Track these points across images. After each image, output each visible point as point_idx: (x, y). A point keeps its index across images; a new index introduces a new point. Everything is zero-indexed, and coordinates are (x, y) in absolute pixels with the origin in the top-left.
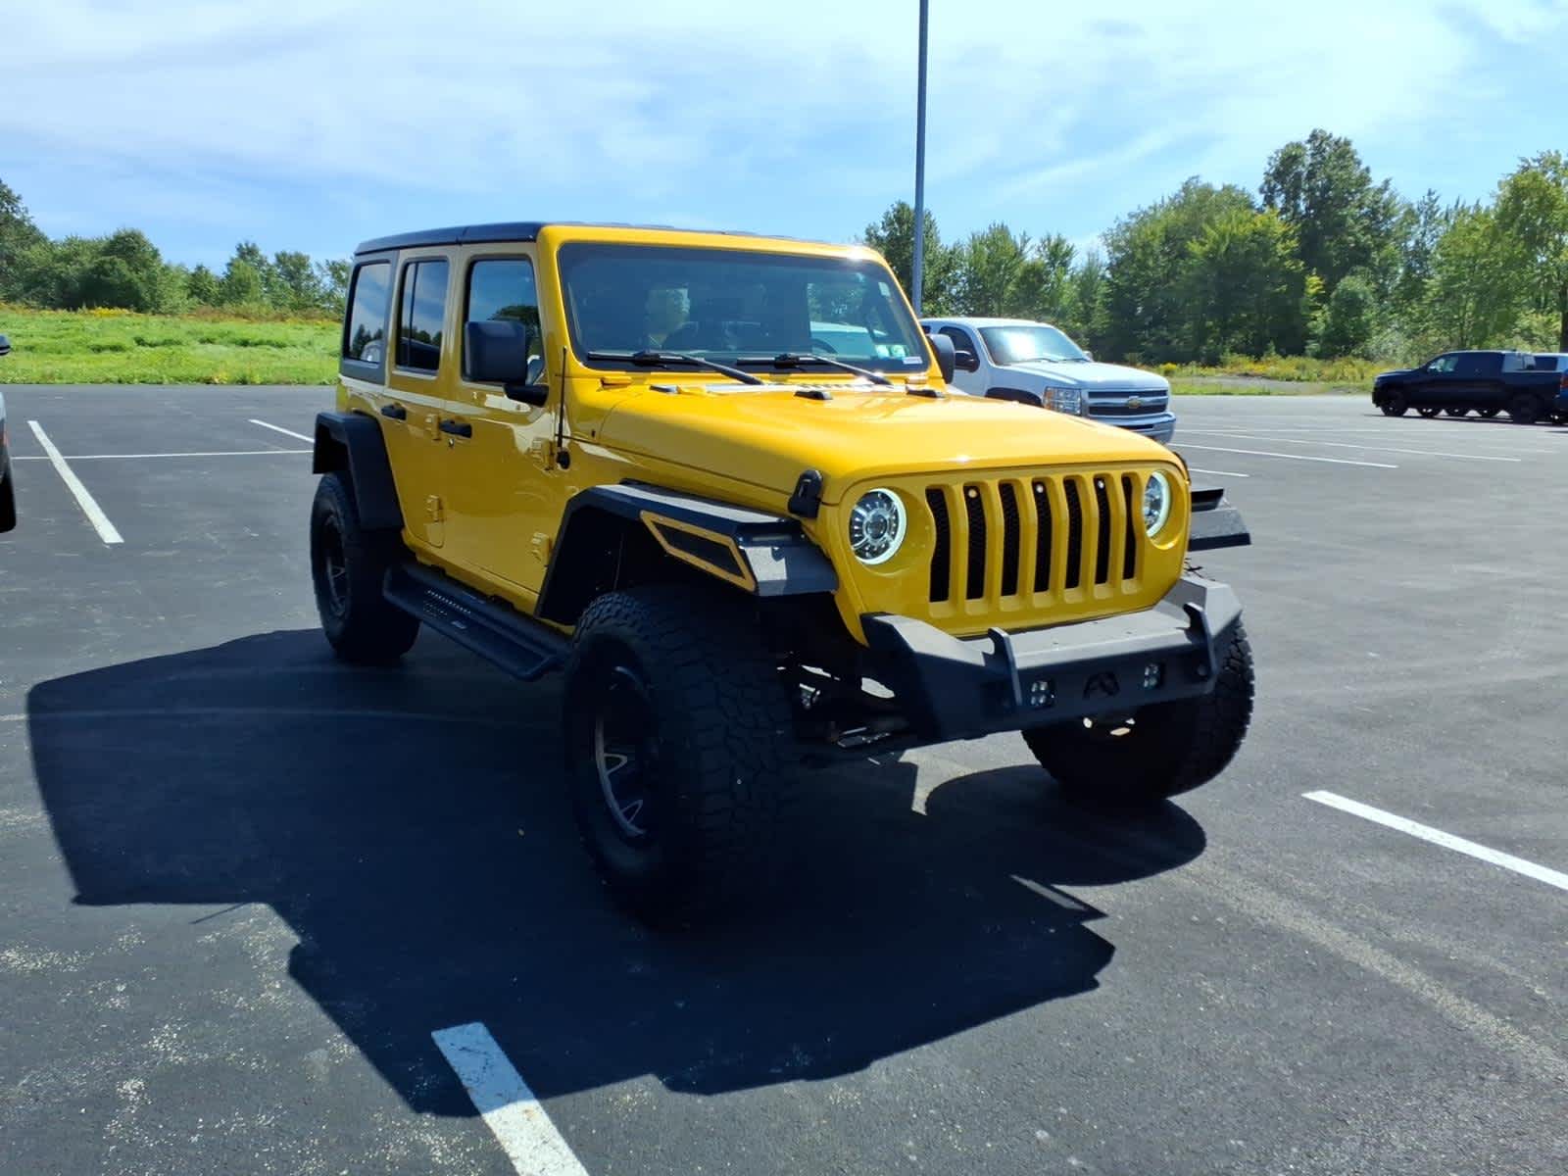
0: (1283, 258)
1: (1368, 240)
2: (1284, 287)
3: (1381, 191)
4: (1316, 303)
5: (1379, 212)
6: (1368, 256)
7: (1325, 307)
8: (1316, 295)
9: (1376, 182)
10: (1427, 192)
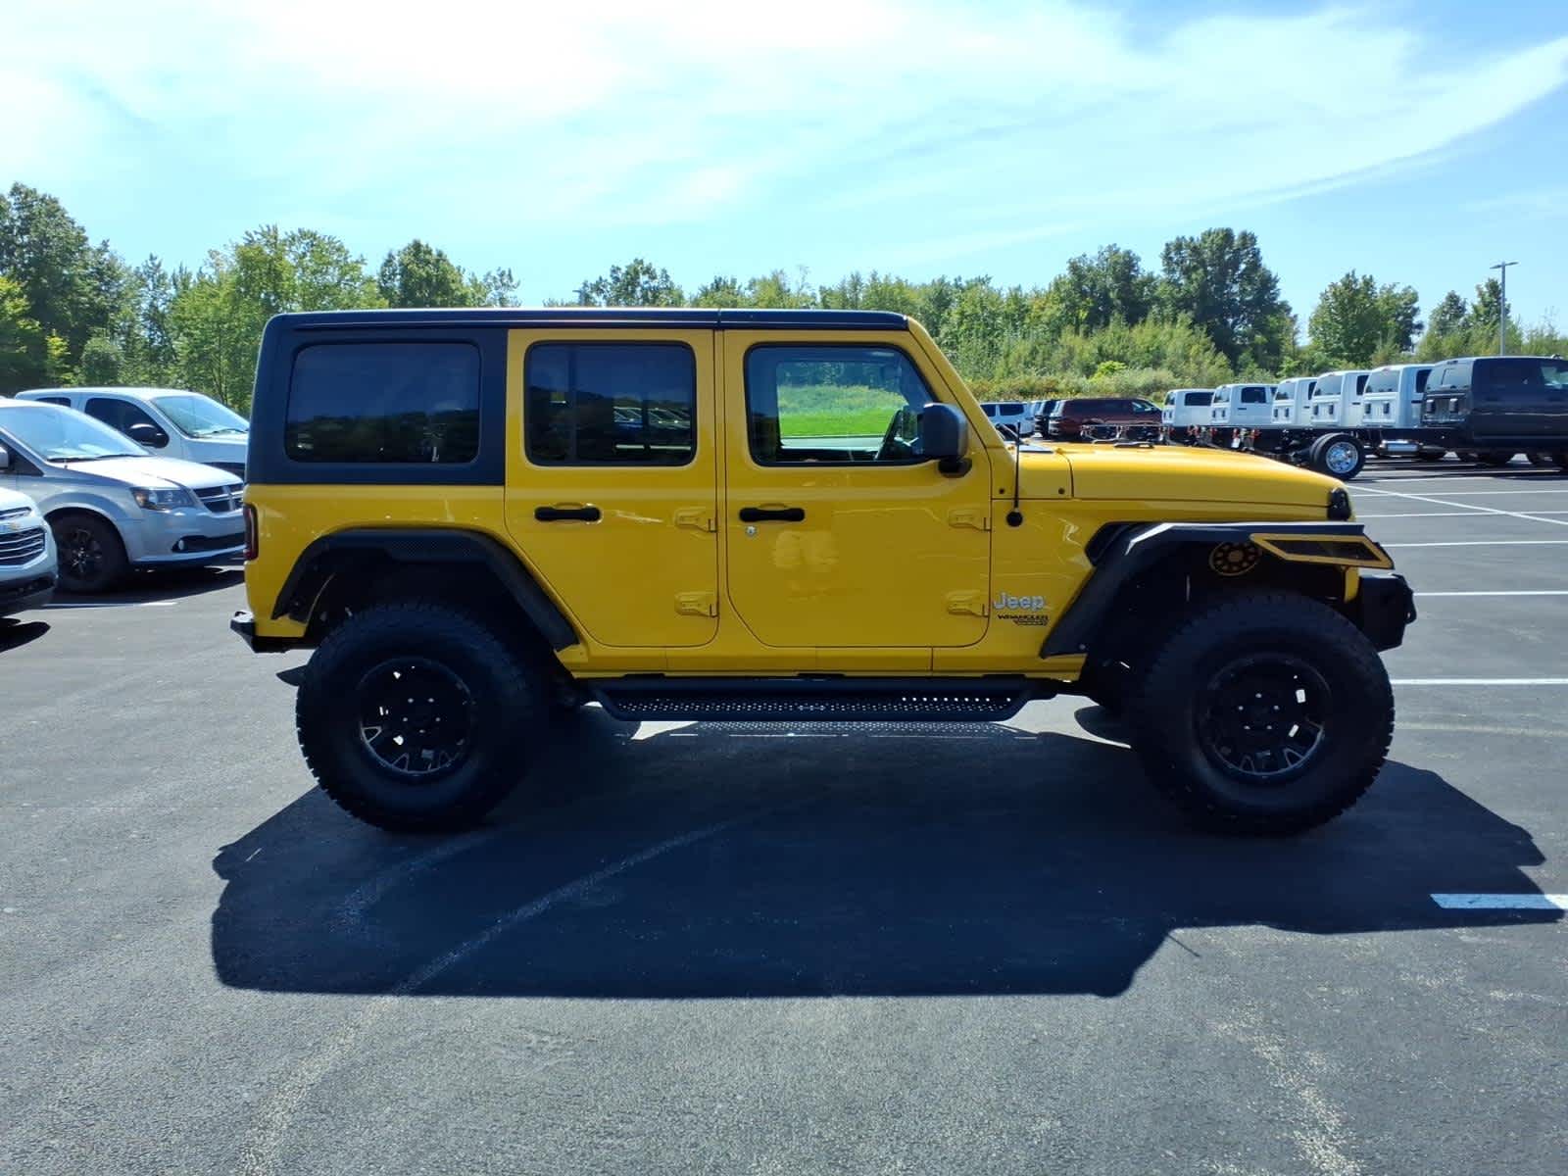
0: (15, 317)
1: (102, 300)
2: (23, 349)
3: (100, 251)
4: (64, 365)
5: (105, 273)
6: (107, 318)
7: (77, 369)
8: (61, 356)
9: (94, 243)
10: (149, 258)
